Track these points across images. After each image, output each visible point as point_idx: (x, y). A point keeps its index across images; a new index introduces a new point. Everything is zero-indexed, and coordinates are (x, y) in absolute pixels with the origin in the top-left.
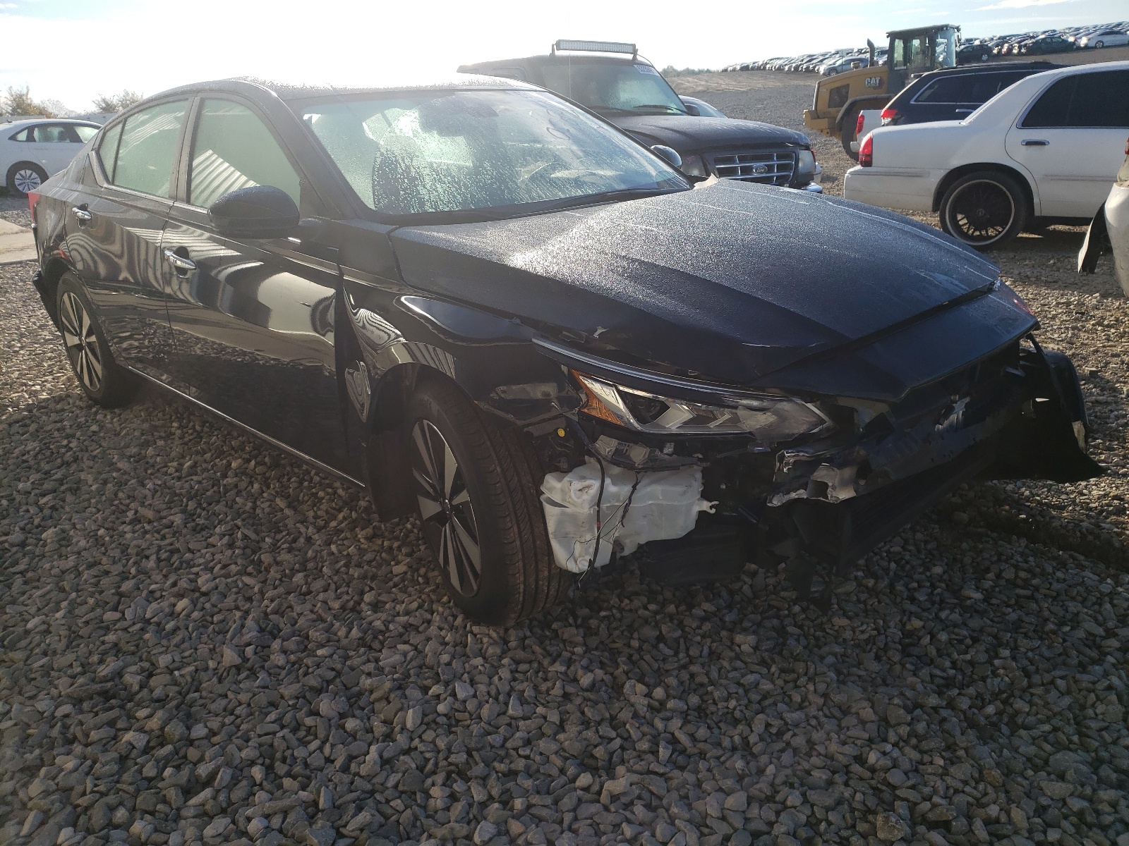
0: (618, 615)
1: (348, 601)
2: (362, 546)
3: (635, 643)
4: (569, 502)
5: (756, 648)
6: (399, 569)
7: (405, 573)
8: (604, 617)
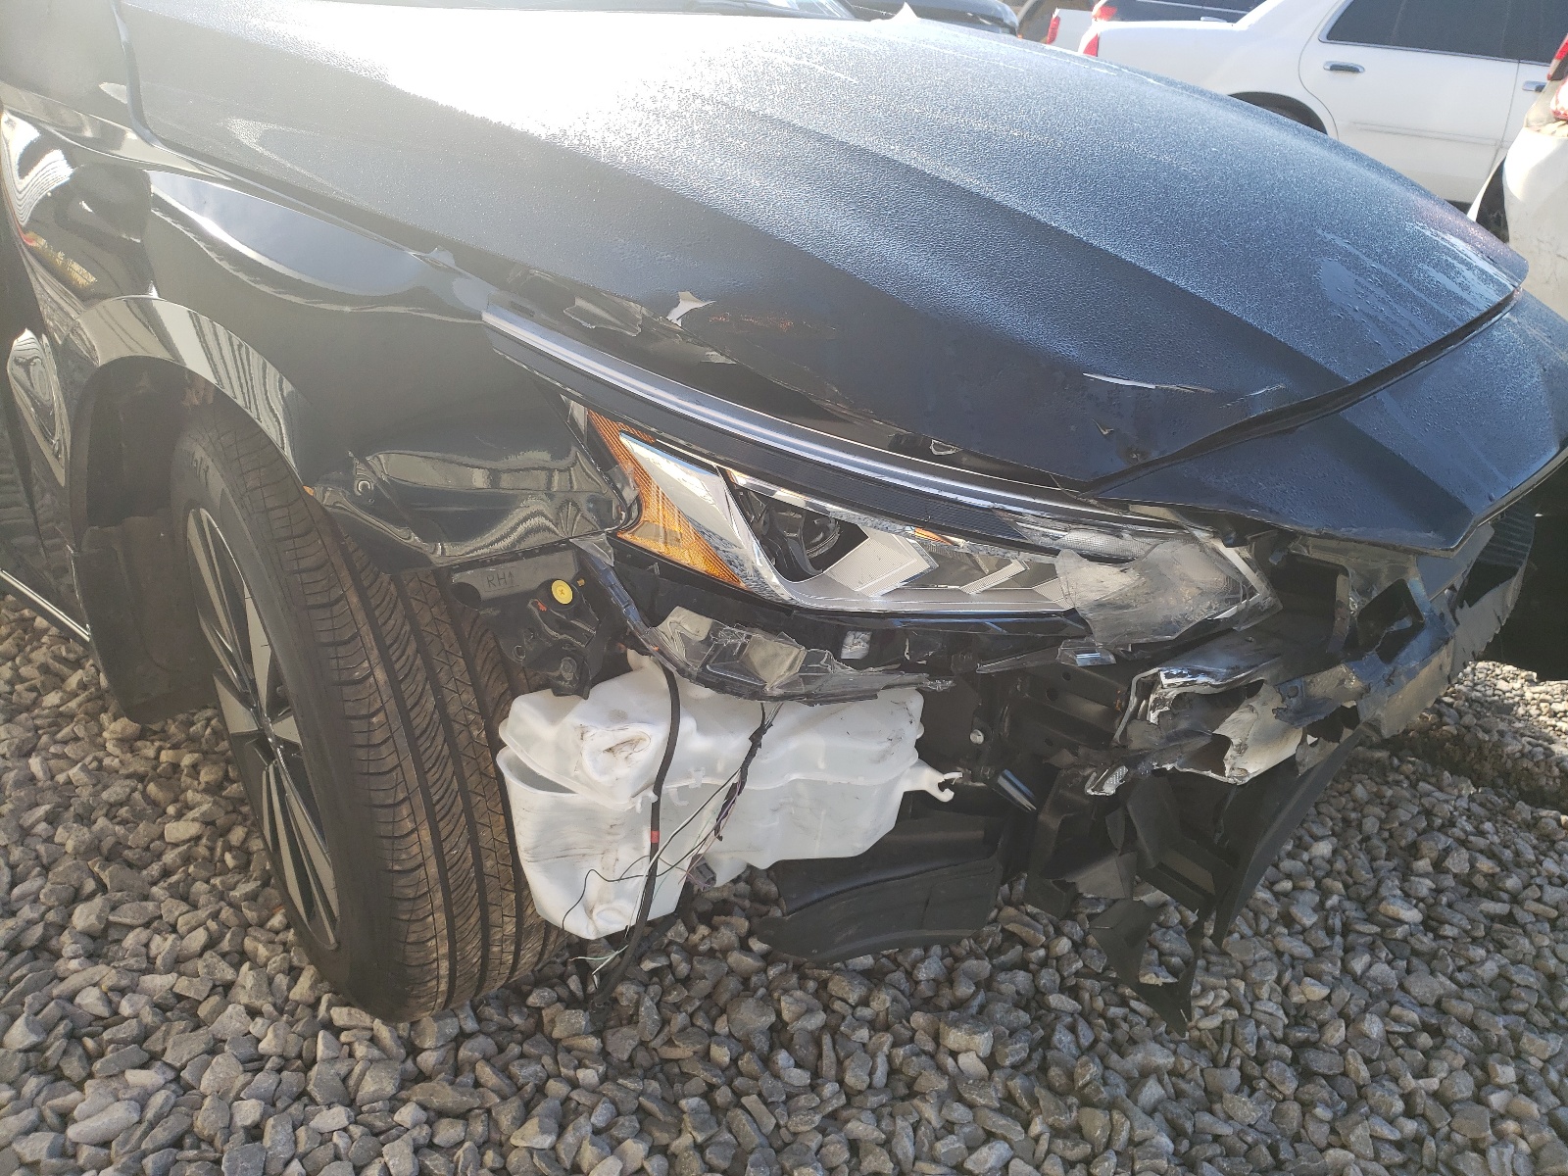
0: (683, 969)
1: (31, 923)
2: (107, 761)
3: (721, 1054)
4: (576, 778)
5: (991, 1062)
6: (178, 830)
7: (197, 839)
8: (654, 972)
